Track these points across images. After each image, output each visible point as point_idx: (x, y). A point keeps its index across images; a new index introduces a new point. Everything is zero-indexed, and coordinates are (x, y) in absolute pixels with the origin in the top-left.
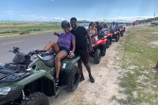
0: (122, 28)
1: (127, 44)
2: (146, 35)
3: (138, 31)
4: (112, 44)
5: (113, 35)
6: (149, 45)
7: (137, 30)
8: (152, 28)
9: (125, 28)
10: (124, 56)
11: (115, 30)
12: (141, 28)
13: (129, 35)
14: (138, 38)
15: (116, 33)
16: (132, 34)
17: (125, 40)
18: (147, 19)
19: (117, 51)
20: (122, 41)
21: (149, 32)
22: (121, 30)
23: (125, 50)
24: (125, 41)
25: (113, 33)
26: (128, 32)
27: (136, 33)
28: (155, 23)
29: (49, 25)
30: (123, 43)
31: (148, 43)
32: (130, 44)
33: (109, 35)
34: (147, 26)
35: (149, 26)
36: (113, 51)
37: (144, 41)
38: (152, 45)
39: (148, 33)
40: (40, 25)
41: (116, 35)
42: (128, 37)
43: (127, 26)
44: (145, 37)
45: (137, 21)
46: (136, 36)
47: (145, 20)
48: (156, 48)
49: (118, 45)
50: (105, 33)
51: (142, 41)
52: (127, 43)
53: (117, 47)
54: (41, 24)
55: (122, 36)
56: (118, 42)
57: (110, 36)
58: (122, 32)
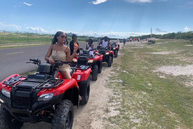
0: (116, 46)
1: (125, 71)
2: (145, 56)
3: (135, 50)
4: (102, 71)
5: (103, 57)
6: (156, 73)
7: (133, 48)
8: (149, 47)
9: (119, 46)
10: (123, 102)
11: (107, 48)
12: (137, 46)
13: (124, 55)
14: (137, 61)
15: (107, 53)
16: (128, 55)
17: (120, 64)
18: (142, 36)
19: (110, 88)
20: (116, 65)
21: (148, 51)
22: (114, 49)
23: (123, 84)
24: (121, 66)
25: (103, 53)
26: (123, 51)
27: (133, 53)
28: (152, 41)
29: (22, 36)
30: (118, 69)
31: (153, 69)
32: (129, 72)
33: (97, 57)
34: (143, 44)
35: (145, 43)
36: (104, 87)
37: (146, 65)
38: (160, 73)
39: (147, 53)
40: (7, 36)
41: (108, 56)
42: (124, 59)
43: (120, 42)
44: (145, 59)
45: (131, 37)
46: (133, 56)
47: (140, 36)
48: (166, 78)
49: (112, 74)
50: (90, 54)
51: (144, 66)
52: (124, 69)
53: (111, 78)
54: (10, 34)
55: (116, 57)
56: (110, 66)
57: (99, 59)
58: (117, 51)
